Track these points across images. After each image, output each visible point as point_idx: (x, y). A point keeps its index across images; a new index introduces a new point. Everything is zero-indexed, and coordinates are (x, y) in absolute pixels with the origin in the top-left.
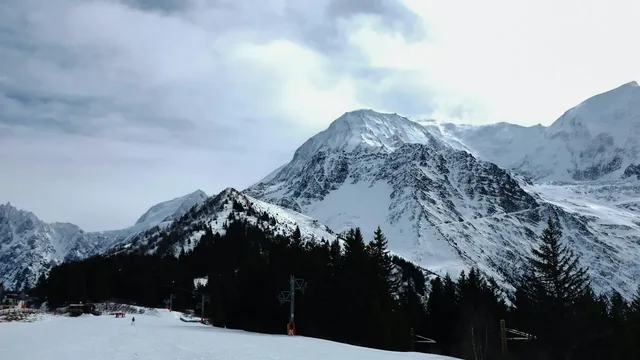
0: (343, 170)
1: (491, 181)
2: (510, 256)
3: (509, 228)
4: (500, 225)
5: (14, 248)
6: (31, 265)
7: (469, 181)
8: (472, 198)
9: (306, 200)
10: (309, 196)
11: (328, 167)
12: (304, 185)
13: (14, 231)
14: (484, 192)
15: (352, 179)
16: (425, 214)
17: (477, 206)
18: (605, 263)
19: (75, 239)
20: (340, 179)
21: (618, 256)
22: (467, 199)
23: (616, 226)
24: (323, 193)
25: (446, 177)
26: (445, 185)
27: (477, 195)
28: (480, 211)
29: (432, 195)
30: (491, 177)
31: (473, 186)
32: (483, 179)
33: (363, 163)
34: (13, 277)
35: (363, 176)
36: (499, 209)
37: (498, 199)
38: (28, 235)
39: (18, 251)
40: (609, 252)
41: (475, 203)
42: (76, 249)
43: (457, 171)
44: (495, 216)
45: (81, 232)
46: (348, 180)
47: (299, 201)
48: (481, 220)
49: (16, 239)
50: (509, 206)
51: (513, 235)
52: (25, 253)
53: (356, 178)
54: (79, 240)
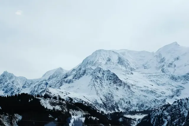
0: (84, 72)
1: (112, 77)
2: (109, 94)
3: (113, 88)
4: (111, 87)
5: (8, 84)
6: (14, 90)
7: (108, 77)
8: (107, 81)
9: (75, 79)
10: (76, 79)
11: (81, 72)
12: (75, 76)
13: (8, 79)
14: (110, 79)
15: (86, 75)
16: (94, 85)
17: (107, 83)
18: (130, 95)
19: (25, 81)
20: (83, 75)
21: (134, 94)
22: (106, 81)
23: (139, 87)
24: (79, 78)
25: (103, 76)
26: (103, 78)
27: (108, 80)
28: (107, 84)
29: (98, 80)
30: (113, 76)
31: (108, 78)
32: (111, 76)
33: (89, 71)
34: (10, 93)
35: (89, 74)
36: (112, 83)
37: (113, 81)
38: (12, 80)
39: (9, 85)
40: (133, 93)
41: (107, 82)
42: (25, 84)
43: (106, 74)
44: (111, 85)
45: (27, 79)
46: (85, 75)
47: (73, 80)
48: (107, 86)
49: (9, 81)
50: (115, 82)
51: (113, 89)
52: (11, 85)
53: (87, 74)
54: (26, 82)
